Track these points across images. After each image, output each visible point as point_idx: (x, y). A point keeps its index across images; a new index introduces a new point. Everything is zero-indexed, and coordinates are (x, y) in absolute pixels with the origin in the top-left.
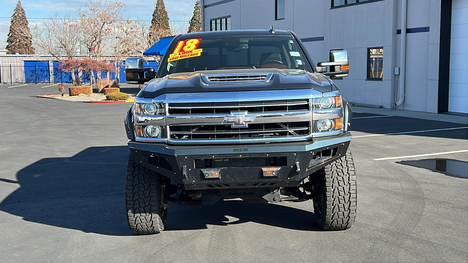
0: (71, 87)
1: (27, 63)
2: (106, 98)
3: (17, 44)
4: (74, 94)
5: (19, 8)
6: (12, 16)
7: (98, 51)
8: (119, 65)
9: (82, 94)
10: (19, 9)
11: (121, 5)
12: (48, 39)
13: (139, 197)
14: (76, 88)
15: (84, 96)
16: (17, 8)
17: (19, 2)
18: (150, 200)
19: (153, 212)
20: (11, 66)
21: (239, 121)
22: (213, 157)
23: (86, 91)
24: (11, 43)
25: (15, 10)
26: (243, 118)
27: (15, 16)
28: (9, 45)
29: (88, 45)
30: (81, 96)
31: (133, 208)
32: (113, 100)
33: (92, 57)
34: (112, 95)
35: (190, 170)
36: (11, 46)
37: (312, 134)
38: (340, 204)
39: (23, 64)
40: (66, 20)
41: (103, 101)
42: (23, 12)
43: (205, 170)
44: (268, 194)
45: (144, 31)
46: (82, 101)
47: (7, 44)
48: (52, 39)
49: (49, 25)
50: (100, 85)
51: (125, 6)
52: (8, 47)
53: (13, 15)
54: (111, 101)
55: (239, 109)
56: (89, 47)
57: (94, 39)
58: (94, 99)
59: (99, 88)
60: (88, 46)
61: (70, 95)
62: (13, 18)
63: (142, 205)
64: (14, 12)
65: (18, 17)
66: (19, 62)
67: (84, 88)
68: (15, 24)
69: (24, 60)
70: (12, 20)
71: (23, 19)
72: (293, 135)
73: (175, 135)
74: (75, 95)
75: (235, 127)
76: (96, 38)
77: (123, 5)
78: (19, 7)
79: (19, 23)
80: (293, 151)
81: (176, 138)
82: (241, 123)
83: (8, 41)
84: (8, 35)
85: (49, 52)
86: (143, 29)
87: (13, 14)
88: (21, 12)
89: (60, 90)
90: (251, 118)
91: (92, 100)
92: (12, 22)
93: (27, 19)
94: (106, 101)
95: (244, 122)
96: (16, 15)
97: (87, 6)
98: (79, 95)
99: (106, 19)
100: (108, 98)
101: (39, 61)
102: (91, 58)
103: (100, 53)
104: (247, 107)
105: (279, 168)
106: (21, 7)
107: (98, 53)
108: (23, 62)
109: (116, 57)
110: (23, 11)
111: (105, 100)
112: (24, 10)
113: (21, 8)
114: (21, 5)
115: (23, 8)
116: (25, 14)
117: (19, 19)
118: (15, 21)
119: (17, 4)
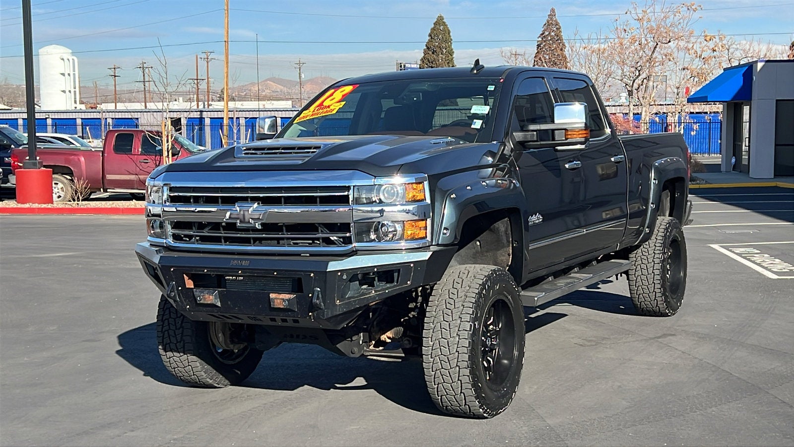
5: (552, 21)
6: (539, 35)
7: (645, 96)
8: (683, 121)
10: (551, 23)
11: (693, 7)
13: (169, 327)
16: (548, 21)
17: (553, 10)
18: (182, 333)
19: (188, 352)
21: (244, 218)
22: (206, 271)
25: (545, 24)
26: (250, 213)
27: (544, 37)
29: (627, 85)
31: (163, 342)
35: (180, 288)
37: (353, 245)
38: (443, 370)
42: (557, 29)
43: (198, 290)
44: (343, 342)
45: (730, 55)
51: (701, 9)
55: (249, 200)
56: (629, 89)
57: (637, 74)
62: (541, 39)
63: (173, 340)
64: (543, 29)
65: (549, 38)
68: (544, 49)
70: (539, 43)
71: (558, 40)
72: (336, 244)
73: (183, 236)
75: (240, 226)
76: (640, 71)
77: (698, 8)
78: (551, 19)
79: (550, 47)
80: (309, 269)
81: (186, 240)
82: (247, 220)
86: (730, 51)
87: (541, 33)
88: (555, 29)
90: (261, 214)
92: (539, 46)
93: (564, 41)
95: (250, 220)
96: (547, 33)
97: (628, 13)
99: (661, 37)
102: (632, 109)
103: (648, 98)
104: (261, 195)
105: (292, 296)
106: (555, 19)
107: (644, 99)
109: (677, 106)
110: (557, 27)
112: (560, 25)
113: (556, 21)
114: (555, 15)
115: (558, 21)
116: (561, 32)
117: (550, 40)
118: (544, 44)
119: (549, 14)
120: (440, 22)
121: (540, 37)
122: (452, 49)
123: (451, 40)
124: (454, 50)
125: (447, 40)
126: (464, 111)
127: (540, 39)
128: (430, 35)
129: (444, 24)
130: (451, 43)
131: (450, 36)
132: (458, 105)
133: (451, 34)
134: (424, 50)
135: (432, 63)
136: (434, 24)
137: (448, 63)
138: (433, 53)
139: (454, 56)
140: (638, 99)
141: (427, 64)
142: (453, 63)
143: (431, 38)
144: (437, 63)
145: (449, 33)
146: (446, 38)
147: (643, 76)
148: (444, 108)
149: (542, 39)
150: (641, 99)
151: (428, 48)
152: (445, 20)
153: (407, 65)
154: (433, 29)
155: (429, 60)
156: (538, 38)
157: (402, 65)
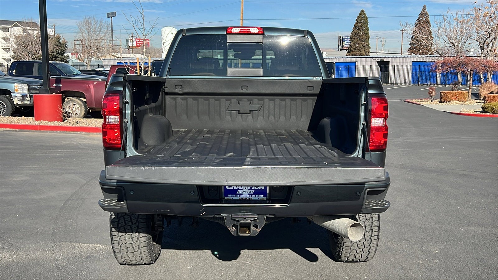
0: (442, 92)
1: (415, 64)
2: (481, 110)
3: (419, 46)
4: (445, 100)
9: (455, 101)
10: (424, 13)
12: (437, 38)
14: (449, 93)
15: (457, 103)
16: (422, 12)
17: (425, 6)
20: (395, 66)
23: (461, 97)
24: (413, 46)
25: (420, 14)
28: (411, 47)
30: (453, 103)
32: (491, 112)
33: (484, 56)
34: (490, 105)
36: (413, 48)
39: (411, 64)
40: (458, 16)
41: (477, 113)
46: (448, 112)
47: (410, 46)
48: (441, 37)
49: (440, 23)
50: (482, 90)
52: (410, 49)
53: (418, 19)
54: (488, 114)
56: (481, 46)
57: (488, 36)
58: (465, 110)
59: (482, 94)
60: (480, 44)
61: (441, 102)
64: (419, 16)
65: (422, 21)
66: (408, 63)
67: (459, 94)
68: (419, 27)
69: (413, 61)
70: (416, 24)
71: (427, 22)
74: (446, 102)
76: (490, 34)
78: (424, 11)
83: (410, 44)
84: (411, 38)
85: (436, 51)
88: (425, 16)
89: (430, 94)
91: (462, 110)
92: (416, 26)
93: (430, 23)
94: (482, 113)
96: (421, 19)
98: (451, 102)
100: (484, 110)
101: (425, 62)
102: (483, 58)
103: (493, 51)
107: (491, 52)
108: (411, 63)
110: (427, 15)
111: (480, 112)
112: (429, 14)
113: (426, 12)
114: (426, 9)
115: (427, 12)
116: (429, 18)
117: (423, 22)
118: (419, 24)
119: (423, 8)
120: (362, 13)
121: (417, 21)
122: (368, 28)
123: (368, 23)
124: (369, 28)
125: (366, 22)
126: (375, 58)
127: (417, 22)
128: (357, 20)
129: (365, 14)
130: (368, 24)
131: (367, 21)
132: (370, 55)
133: (368, 20)
134: (353, 28)
135: (357, 35)
136: (359, 14)
137: (366, 35)
138: (358, 30)
139: (369, 31)
140: (487, 52)
141: (354, 36)
142: (369, 35)
143: (357, 22)
144: (360, 35)
145: (367, 19)
146: (365, 22)
147: (491, 37)
148: (361, 57)
149: (418, 22)
150: (489, 52)
151: (355, 27)
152: (365, 12)
153: (344, 37)
154: (358, 17)
155: (355, 34)
156: (416, 21)
157: (342, 37)
